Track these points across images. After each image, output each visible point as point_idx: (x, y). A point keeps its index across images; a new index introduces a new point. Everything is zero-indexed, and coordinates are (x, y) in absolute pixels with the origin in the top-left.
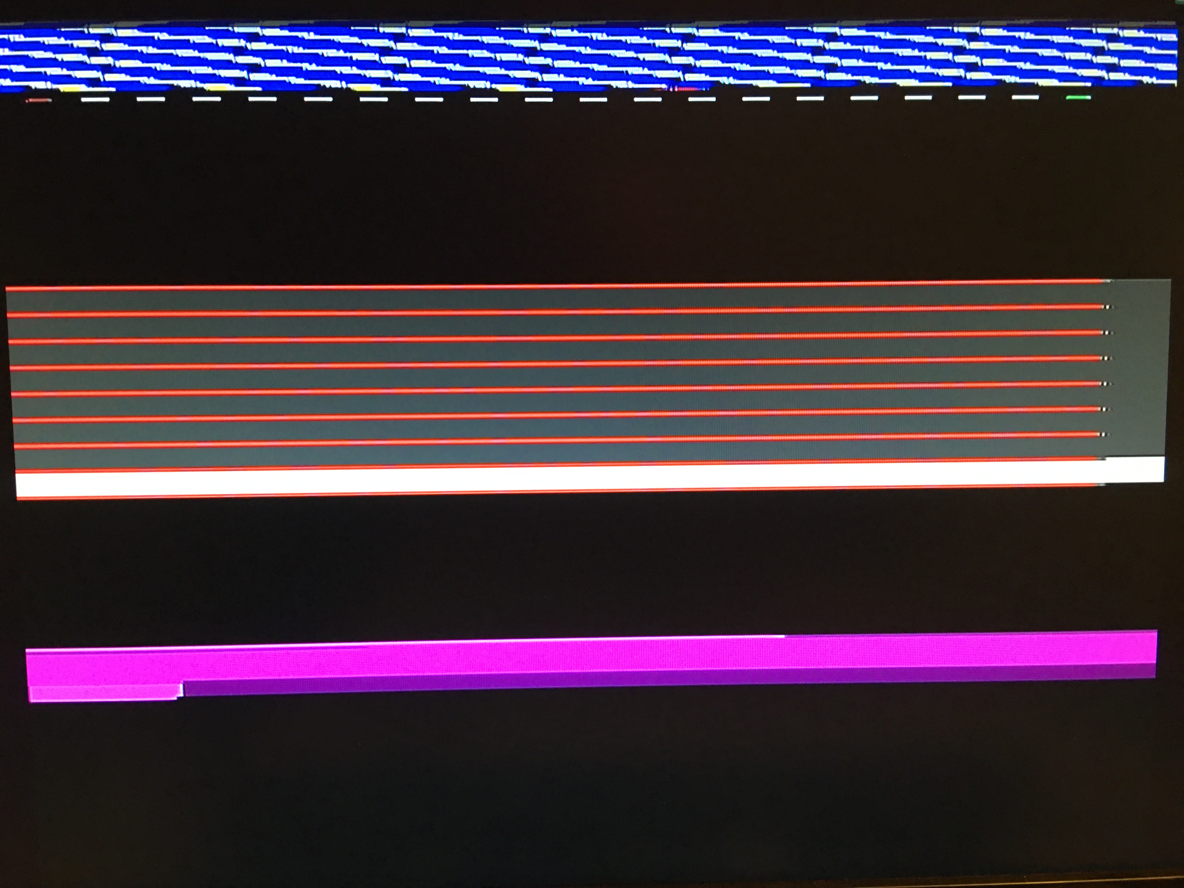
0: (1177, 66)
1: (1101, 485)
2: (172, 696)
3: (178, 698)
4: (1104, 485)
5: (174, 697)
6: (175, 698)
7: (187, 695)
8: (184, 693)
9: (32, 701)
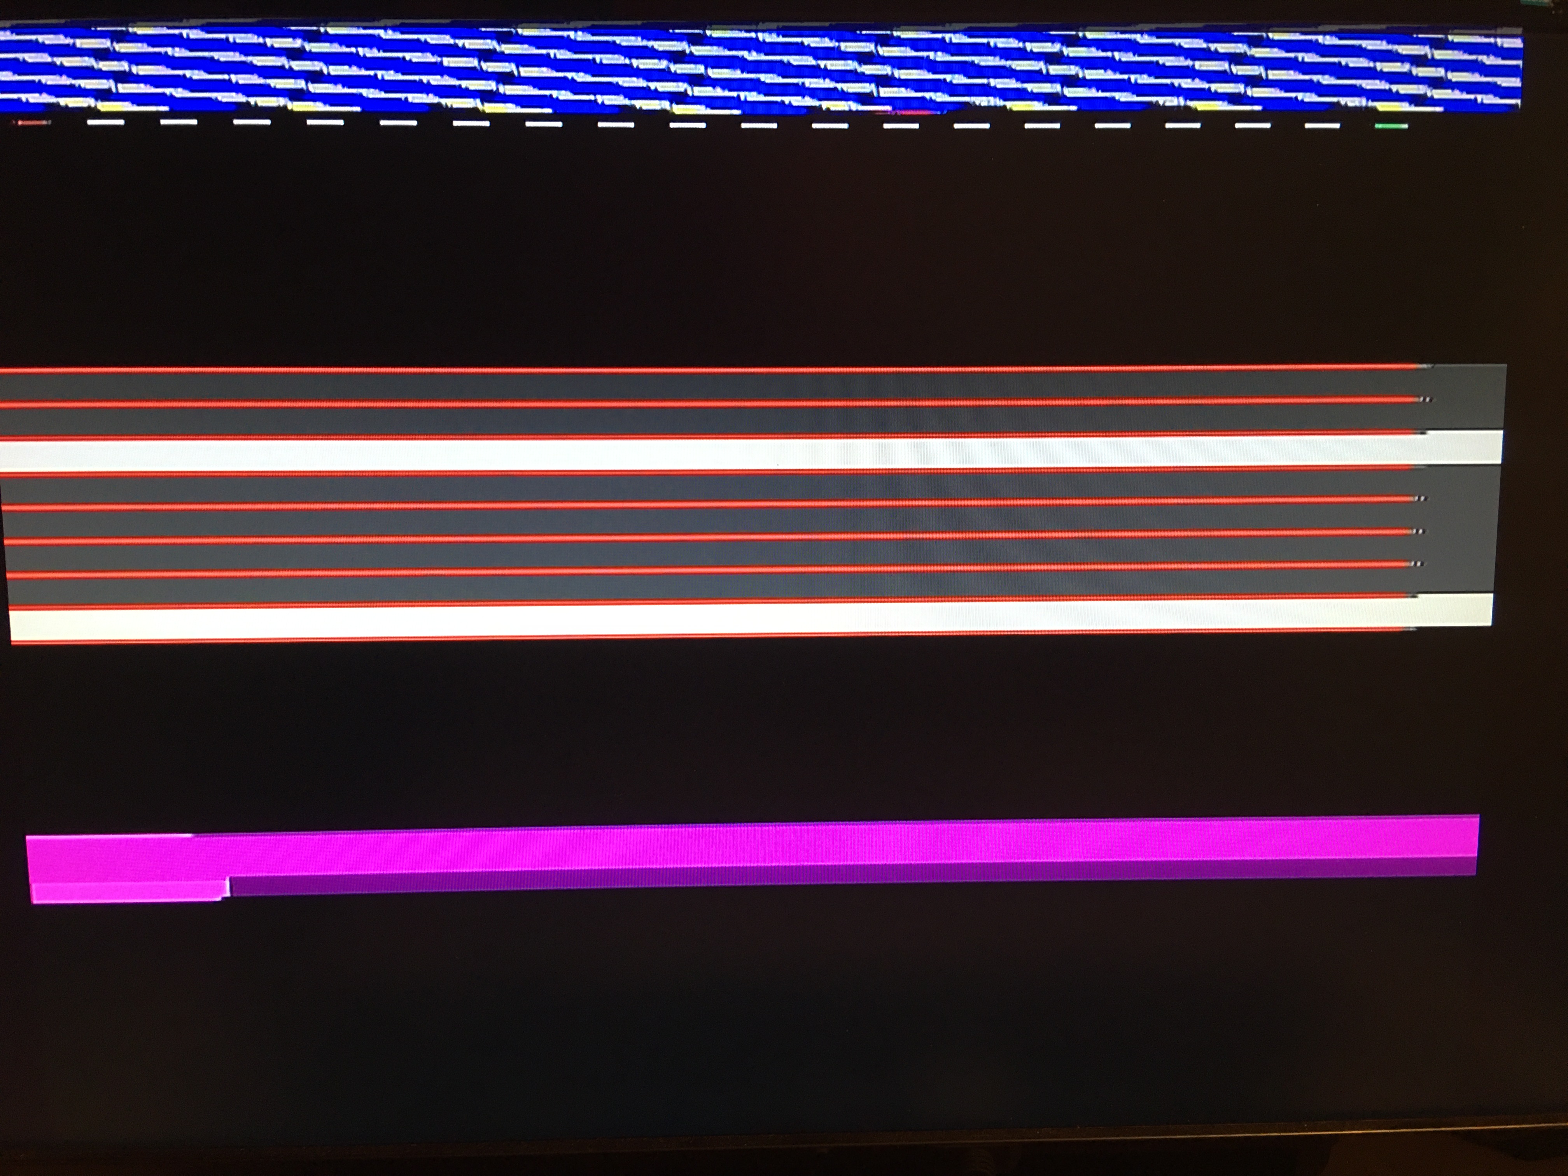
0: (1522, 80)
1: (1411, 630)
2: (214, 896)
3: (223, 898)
4: (1415, 630)
6: (219, 899)
7: (235, 895)
8: (231, 891)
9: (35, 902)
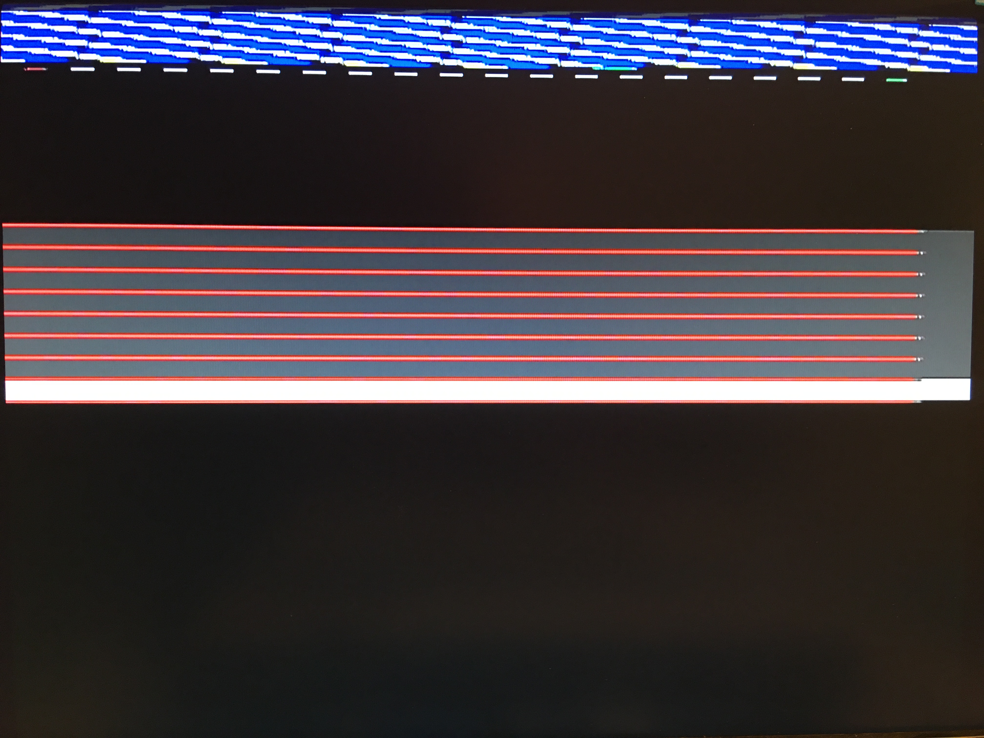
1: (918, 402)
4: (921, 402)
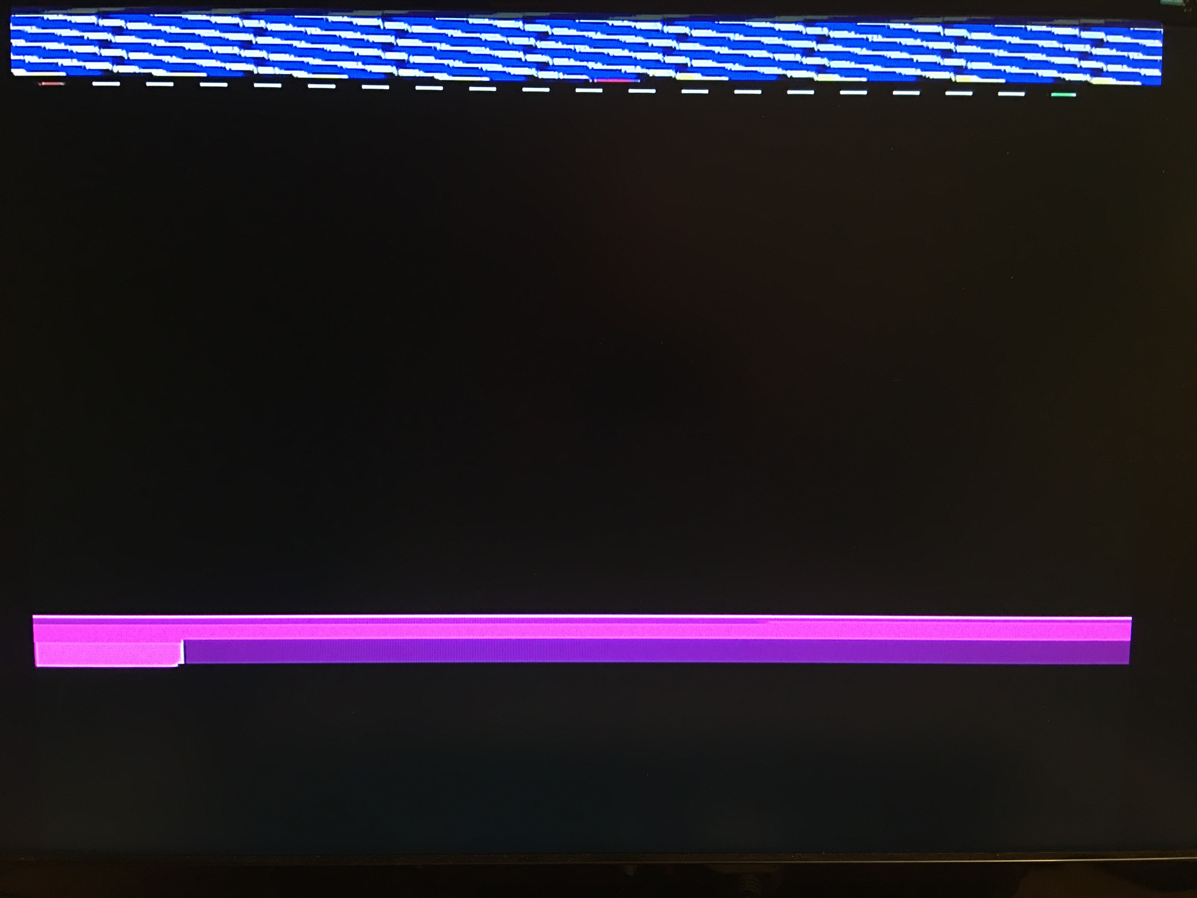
2: (174, 663)
3: (179, 665)
5: (175, 664)
7: (188, 663)
8: (185, 660)
9: (38, 665)
